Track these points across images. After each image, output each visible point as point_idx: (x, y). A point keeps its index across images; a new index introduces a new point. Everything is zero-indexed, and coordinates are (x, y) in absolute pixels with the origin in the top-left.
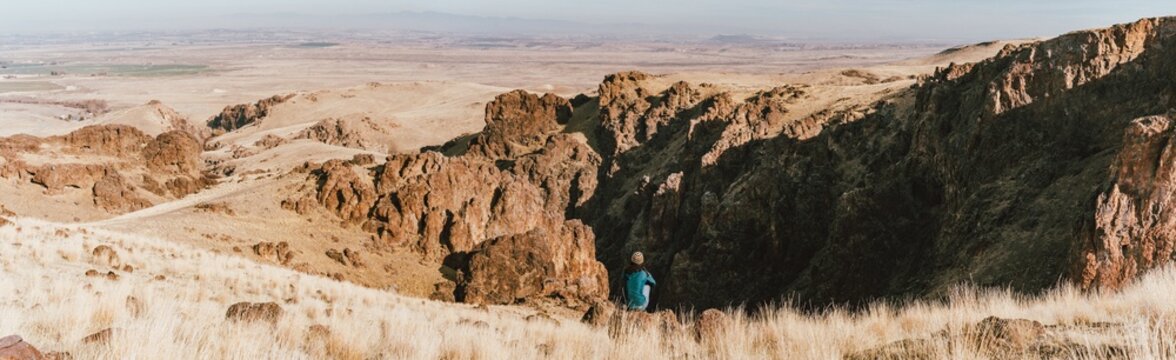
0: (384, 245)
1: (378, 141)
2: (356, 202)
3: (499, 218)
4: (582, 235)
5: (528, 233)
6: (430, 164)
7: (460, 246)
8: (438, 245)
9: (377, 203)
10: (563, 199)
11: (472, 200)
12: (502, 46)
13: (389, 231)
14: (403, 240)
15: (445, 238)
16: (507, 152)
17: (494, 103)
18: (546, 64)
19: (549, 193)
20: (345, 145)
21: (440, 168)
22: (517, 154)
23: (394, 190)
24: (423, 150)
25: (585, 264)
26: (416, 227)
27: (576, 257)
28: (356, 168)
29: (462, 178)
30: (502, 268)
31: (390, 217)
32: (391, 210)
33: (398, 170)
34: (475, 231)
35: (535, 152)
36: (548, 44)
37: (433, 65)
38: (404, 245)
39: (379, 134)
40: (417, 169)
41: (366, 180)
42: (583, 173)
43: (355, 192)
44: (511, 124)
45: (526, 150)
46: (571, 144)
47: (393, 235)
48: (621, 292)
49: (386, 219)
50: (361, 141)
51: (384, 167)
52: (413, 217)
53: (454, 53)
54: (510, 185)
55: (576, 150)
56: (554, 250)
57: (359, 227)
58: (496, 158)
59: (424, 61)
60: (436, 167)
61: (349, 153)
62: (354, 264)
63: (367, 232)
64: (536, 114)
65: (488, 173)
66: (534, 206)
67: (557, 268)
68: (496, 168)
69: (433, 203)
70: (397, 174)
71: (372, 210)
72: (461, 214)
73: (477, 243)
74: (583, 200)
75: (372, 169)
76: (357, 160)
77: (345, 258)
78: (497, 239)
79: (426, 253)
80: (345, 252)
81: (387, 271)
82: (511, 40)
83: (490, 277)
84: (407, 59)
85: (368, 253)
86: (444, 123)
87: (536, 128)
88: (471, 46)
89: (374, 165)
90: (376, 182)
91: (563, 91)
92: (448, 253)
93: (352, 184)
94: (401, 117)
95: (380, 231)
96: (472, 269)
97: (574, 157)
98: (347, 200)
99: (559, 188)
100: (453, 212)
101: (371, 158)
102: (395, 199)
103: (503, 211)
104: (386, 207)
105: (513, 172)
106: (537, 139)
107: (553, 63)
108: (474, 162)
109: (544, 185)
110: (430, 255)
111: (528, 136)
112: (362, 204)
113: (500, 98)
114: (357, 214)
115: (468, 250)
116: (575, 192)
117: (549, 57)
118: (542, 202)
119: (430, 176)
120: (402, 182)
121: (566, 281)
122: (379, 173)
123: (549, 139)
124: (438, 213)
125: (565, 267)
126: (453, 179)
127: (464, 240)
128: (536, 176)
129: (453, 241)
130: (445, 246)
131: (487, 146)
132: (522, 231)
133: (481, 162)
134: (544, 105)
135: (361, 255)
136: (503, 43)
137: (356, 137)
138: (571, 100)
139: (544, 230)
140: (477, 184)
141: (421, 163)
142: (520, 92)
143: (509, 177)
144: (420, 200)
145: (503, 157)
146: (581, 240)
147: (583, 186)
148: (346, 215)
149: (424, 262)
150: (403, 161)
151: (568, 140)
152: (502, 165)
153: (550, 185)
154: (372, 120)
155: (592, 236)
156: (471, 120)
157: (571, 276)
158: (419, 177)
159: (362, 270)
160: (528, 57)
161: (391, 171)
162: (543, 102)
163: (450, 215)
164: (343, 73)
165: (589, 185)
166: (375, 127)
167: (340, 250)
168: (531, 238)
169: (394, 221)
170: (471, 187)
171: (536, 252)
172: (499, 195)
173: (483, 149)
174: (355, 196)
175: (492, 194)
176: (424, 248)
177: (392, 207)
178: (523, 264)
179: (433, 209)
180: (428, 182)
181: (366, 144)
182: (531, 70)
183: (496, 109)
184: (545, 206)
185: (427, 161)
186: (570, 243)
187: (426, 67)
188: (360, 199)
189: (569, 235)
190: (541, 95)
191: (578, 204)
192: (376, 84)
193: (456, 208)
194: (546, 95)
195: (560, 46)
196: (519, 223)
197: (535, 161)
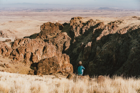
0: (15, 62)
1: (12, 36)
2: (7, 51)
3: (45, 54)
4: (66, 57)
5: (52, 57)
6: (26, 41)
7: (35, 61)
8: (29, 61)
9: (12, 51)
10: (61, 49)
11: (38, 50)
12: (44, 11)
13: (16, 58)
14: (20, 60)
15: (31, 59)
16: (47, 38)
17: (43, 25)
18: (56, 15)
19: (58, 47)
20: (3, 37)
21: (29, 42)
22: (49, 38)
23: (17, 48)
24: (24, 38)
25: (67, 64)
26: (23, 57)
27: (65, 63)
28: (6, 43)
29: (35, 44)
30: (46, 66)
31: (16, 55)
32: (16, 53)
33: (18, 43)
34: (39, 57)
35: (54, 37)
36: (56, 10)
37: (26, 16)
38: (20, 62)
39: (12, 34)
40: (23, 43)
41: (9, 46)
42: (66, 42)
43: (6, 49)
44: (47, 31)
45: (51, 37)
46: (63, 35)
47: (17, 59)
48: (76, 71)
49: (15, 55)
50: (7, 36)
51: (14, 42)
52: (22, 54)
53: (31, 13)
54: (48, 46)
55: (64, 37)
56: (59, 61)
57: (8, 58)
58: (44, 39)
59: (24, 15)
60: (28, 42)
61: (4, 39)
62: (7, 67)
63: (10, 59)
64: (54, 28)
65: (42, 43)
66: (54, 50)
67: (60, 66)
68: (44, 42)
69: (27, 51)
70: (17, 44)
71: (11, 53)
72: (35, 53)
73: (39, 60)
74: (66, 49)
75: (11, 43)
76: (6, 41)
77: (4, 66)
78: (45, 59)
79: (26, 63)
80: (4, 64)
81: (16, 68)
82: (47, 10)
83: (43, 68)
84: (19, 15)
85: (11, 64)
86: (30, 31)
87: (54, 31)
88: (36, 11)
89: (11, 42)
90: (12, 46)
91: (60, 22)
92: (32, 63)
93: (5, 47)
94: (18, 29)
95: (14, 58)
96: (38, 67)
97: (64, 38)
98: (4, 51)
99: (60, 46)
100: (33, 53)
101: (10, 40)
102: (17, 50)
103: (46, 52)
104: (15, 52)
105: (48, 42)
106: (54, 34)
107: (58, 15)
108: (38, 40)
109: (56, 45)
110: (27, 64)
111: (52, 33)
112: (8, 52)
113: (44, 24)
114: (7, 55)
115: (37, 62)
116: (64, 47)
117: (57, 13)
118: (56, 50)
119: (26, 44)
120: (19, 46)
121: (62, 69)
122: (13, 44)
123: (57, 34)
124: (29, 53)
125: (62, 65)
126: (33, 45)
127: (36, 60)
128: (54, 43)
129: (33, 60)
130: (31, 61)
131: (41, 36)
132: (51, 57)
133: (40, 40)
134: (56, 26)
135: (9, 65)
136: (45, 10)
137: (6, 35)
138: (63, 24)
139: (57, 56)
140: (39, 46)
141: (24, 41)
142: (49, 22)
143: (47, 44)
144: (24, 50)
145: (45, 39)
146: (66, 59)
147: (66, 45)
148: (4, 55)
149: (26, 66)
150: (19, 41)
151: (62, 34)
152: (45, 41)
153: (58, 45)
154: (10, 30)
155: (69, 58)
156: (37, 30)
157: (64, 67)
158: (23, 44)
159: (9, 69)
160: (51, 14)
161: (16, 43)
162: (56, 25)
163: (32, 54)
164: (2, 19)
165: (68, 45)
166: (11, 32)
167: (3, 64)
168: (53, 58)
169: (17, 56)
170: (37, 46)
171: (55, 62)
172: (45, 48)
173: (40, 37)
174: (6, 50)
175: (43, 48)
176: (26, 62)
177: (16, 52)
178: (51, 65)
179: (28, 52)
180: (26, 46)
181: (9, 37)
182: (52, 17)
183: (43, 27)
184: (57, 51)
185: (25, 40)
186: (63, 59)
187: (24, 17)
188: (8, 51)
189: (63, 57)
190: (55, 23)
191: (65, 50)
192: (11, 21)
193: (33, 52)
194: (56, 23)
195: (59, 11)
196: (50, 55)
197: (54, 39)
